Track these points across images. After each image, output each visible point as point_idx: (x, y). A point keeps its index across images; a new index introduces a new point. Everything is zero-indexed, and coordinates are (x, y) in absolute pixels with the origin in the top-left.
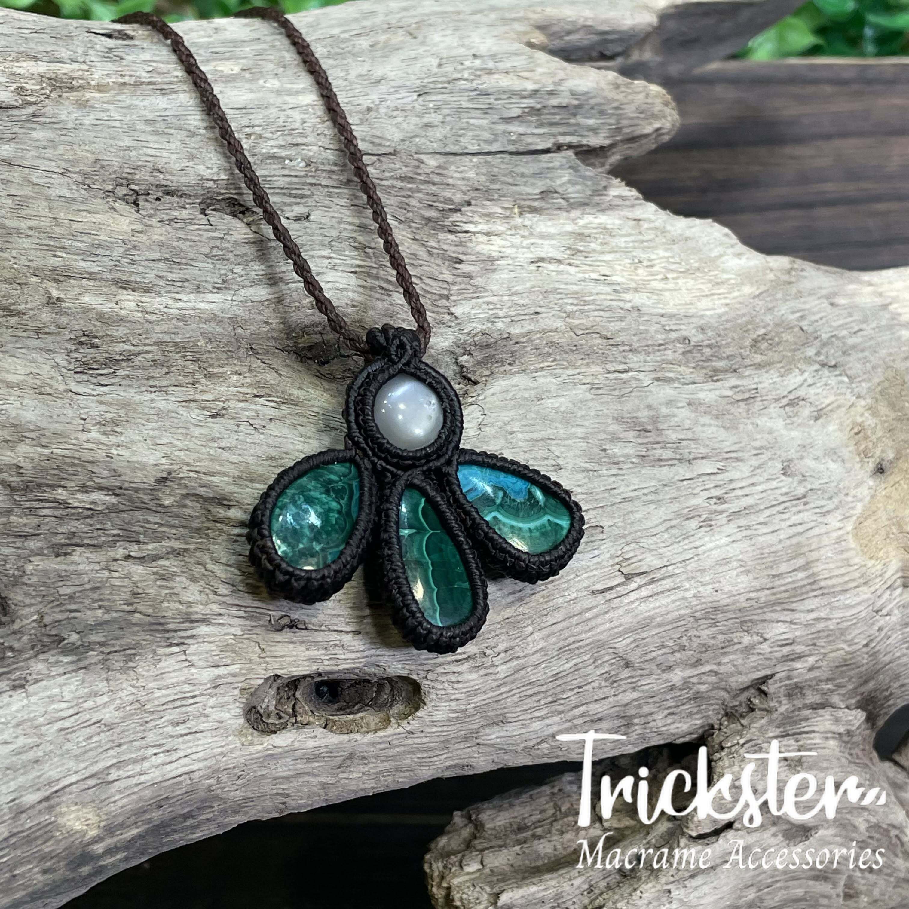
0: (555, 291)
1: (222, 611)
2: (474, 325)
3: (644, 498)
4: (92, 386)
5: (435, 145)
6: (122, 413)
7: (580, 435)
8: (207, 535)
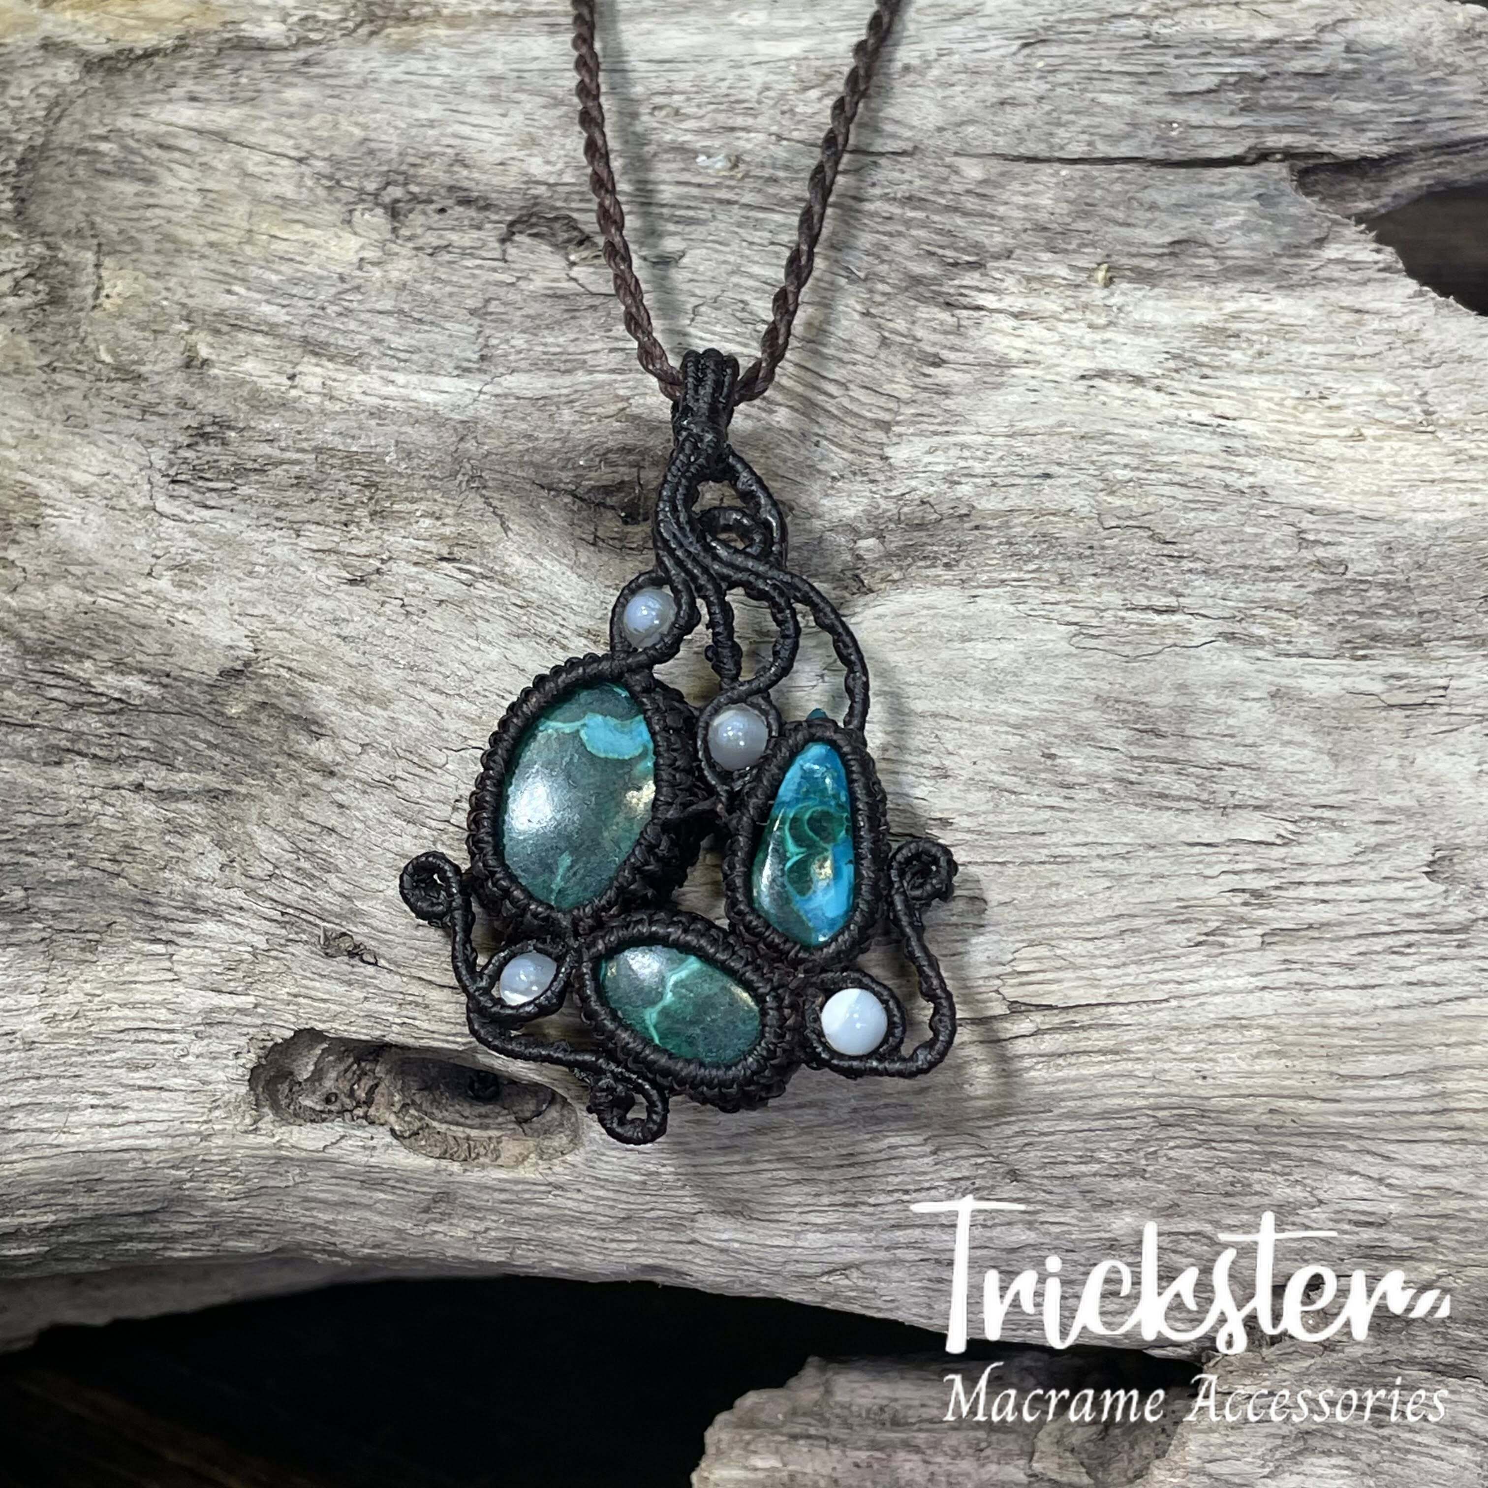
0: (1101, 437)
1: (245, 904)
2: (913, 483)
3: (1097, 864)
4: (190, 507)
5: (1001, 141)
6: (218, 555)
7: (1012, 721)
8: (273, 776)
